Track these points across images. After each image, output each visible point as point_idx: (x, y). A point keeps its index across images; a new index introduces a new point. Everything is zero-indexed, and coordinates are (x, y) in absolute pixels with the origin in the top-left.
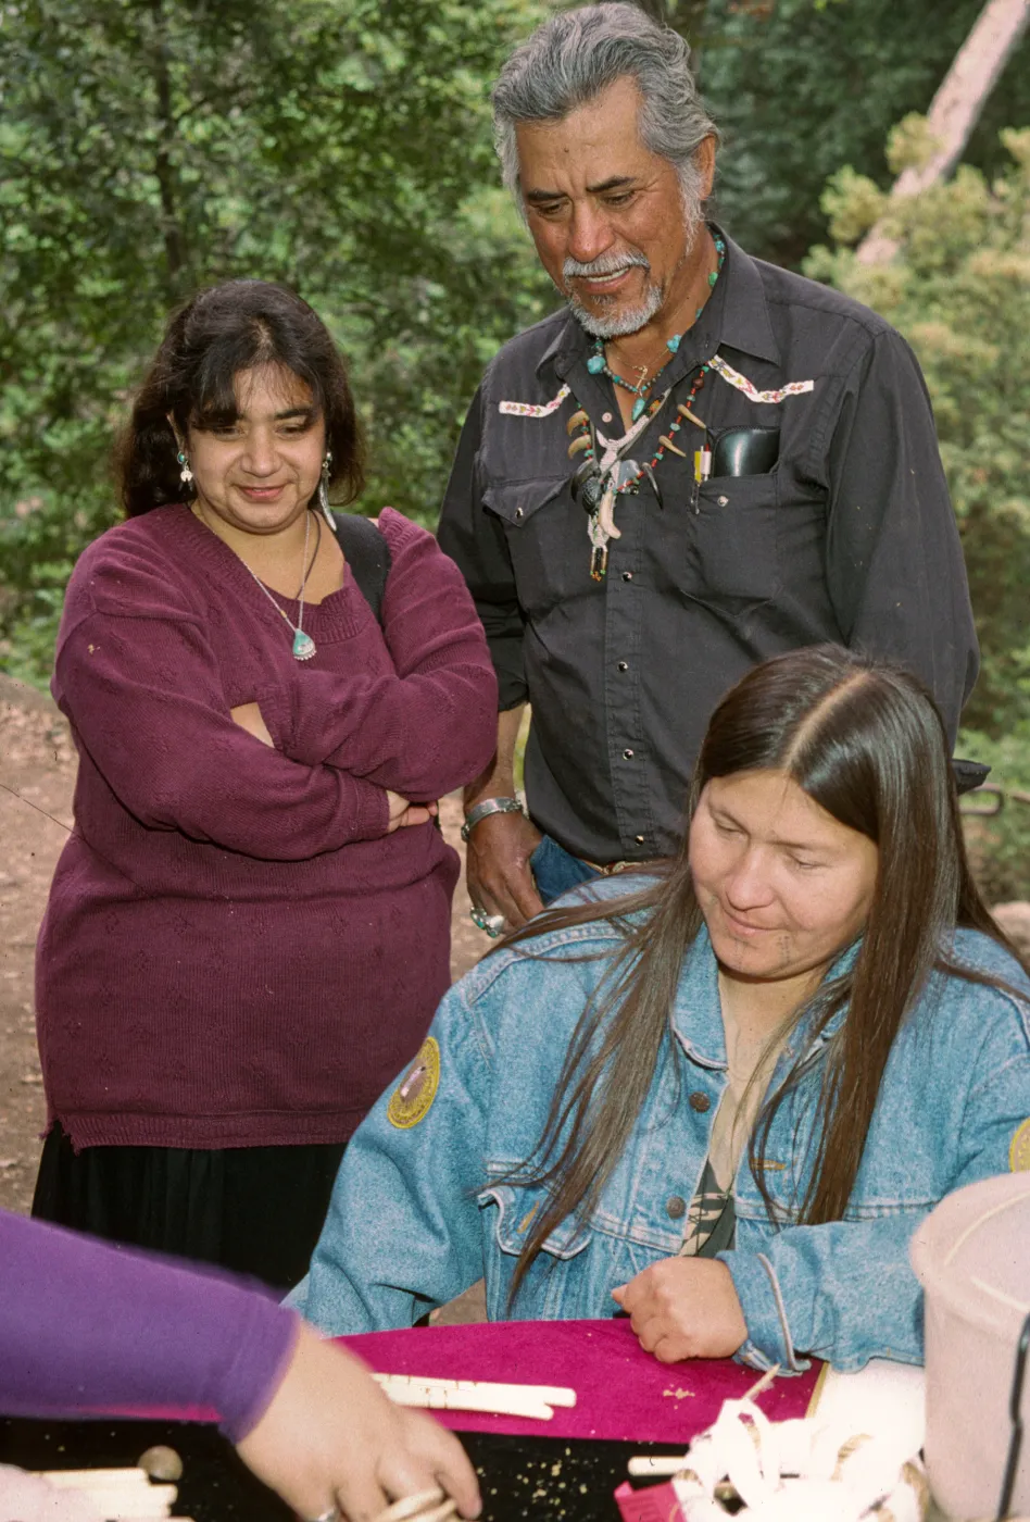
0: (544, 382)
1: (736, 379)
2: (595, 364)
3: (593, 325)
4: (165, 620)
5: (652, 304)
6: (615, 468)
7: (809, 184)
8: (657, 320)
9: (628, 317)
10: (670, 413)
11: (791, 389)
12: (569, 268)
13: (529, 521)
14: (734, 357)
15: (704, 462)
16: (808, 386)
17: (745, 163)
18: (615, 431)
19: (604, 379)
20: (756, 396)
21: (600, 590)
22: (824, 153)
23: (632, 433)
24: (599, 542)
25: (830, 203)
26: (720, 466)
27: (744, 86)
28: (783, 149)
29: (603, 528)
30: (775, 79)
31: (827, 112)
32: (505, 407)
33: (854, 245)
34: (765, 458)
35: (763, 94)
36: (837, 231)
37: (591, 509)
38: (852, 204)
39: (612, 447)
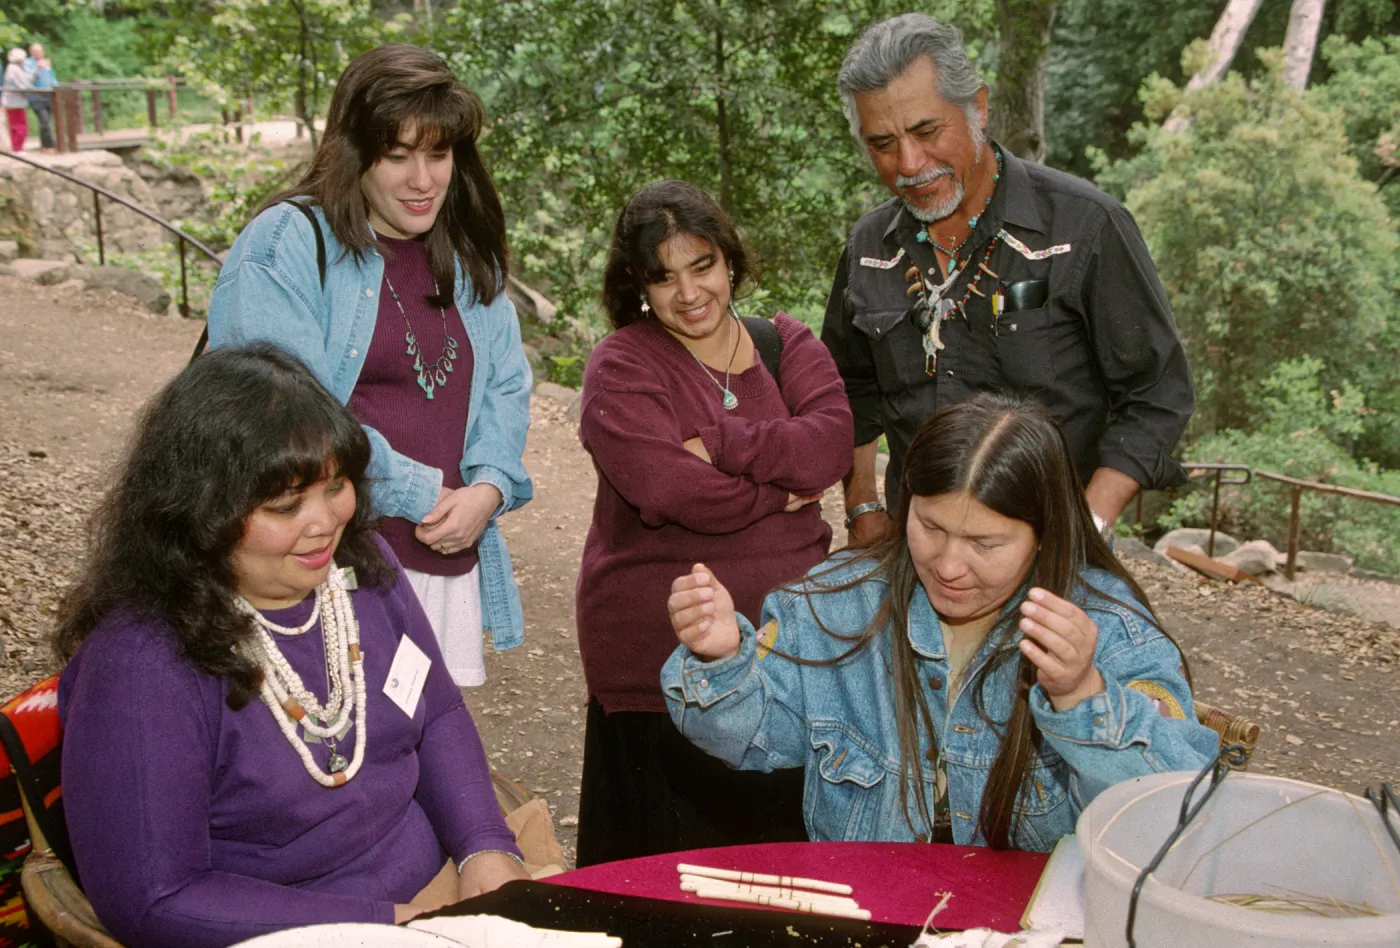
0: (888, 248)
1: (1016, 244)
2: (922, 236)
3: (921, 215)
4: (645, 393)
5: (959, 195)
6: (939, 304)
7: (1131, 82)
8: (961, 209)
9: (945, 207)
10: (973, 268)
11: (1055, 250)
12: (901, 181)
13: (884, 337)
14: (1014, 230)
15: (999, 302)
16: (1067, 248)
17: (1090, 69)
18: (938, 279)
19: (927, 245)
20: (1031, 256)
21: (932, 381)
22: (1141, 63)
23: (949, 282)
24: (931, 351)
25: (1143, 94)
26: (1010, 304)
27: (1091, 21)
28: (1116, 60)
29: (933, 342)
30: (1111, 17)
31: (1144, 37)
32: (864, 261)
33: (1161, 121)
34: (1039, 296)
35: (1103, 27)
36: (1148, 112)
37: (925, 330)
38: (1158, 96)
39: (936, 290)
